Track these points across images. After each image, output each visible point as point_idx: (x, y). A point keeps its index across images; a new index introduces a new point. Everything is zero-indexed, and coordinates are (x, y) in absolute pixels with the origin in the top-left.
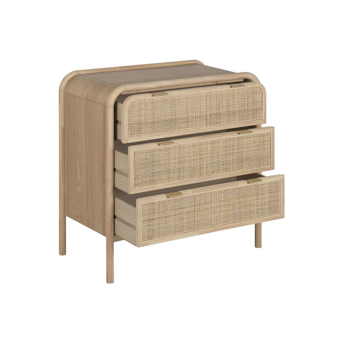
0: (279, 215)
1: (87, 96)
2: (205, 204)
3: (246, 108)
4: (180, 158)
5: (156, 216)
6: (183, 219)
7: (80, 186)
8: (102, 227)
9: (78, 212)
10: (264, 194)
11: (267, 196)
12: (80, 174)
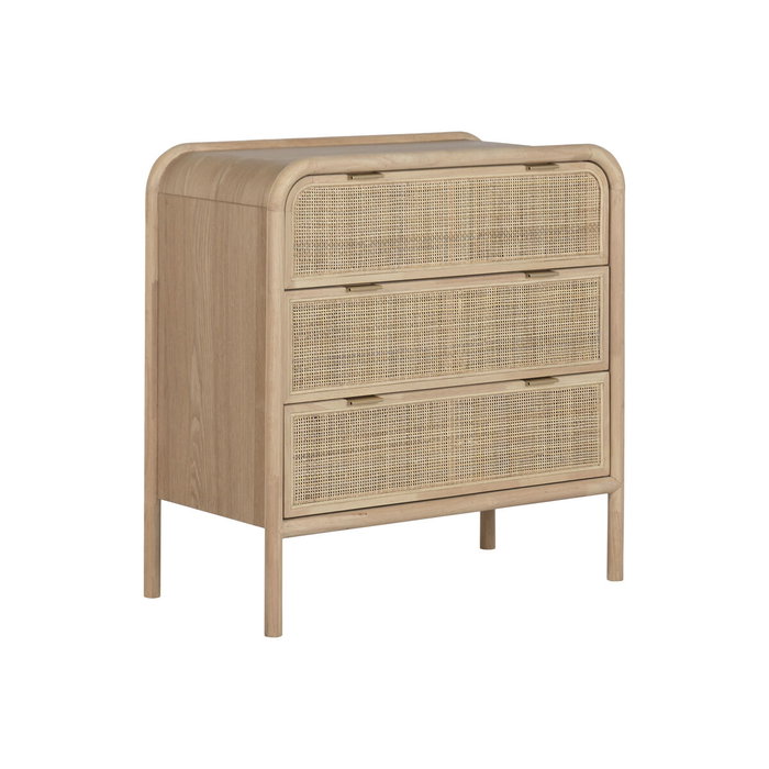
0: (597, 467)
1: (217, 192)
2: (432, 427)
3: (562, 222)
4: (395, 326)
6: (382, 458)
7: (199, 419)
8: (255, 505)
9: (193, 483)
10: (563, 414)
11: (570, 419)
12: (199, 387)
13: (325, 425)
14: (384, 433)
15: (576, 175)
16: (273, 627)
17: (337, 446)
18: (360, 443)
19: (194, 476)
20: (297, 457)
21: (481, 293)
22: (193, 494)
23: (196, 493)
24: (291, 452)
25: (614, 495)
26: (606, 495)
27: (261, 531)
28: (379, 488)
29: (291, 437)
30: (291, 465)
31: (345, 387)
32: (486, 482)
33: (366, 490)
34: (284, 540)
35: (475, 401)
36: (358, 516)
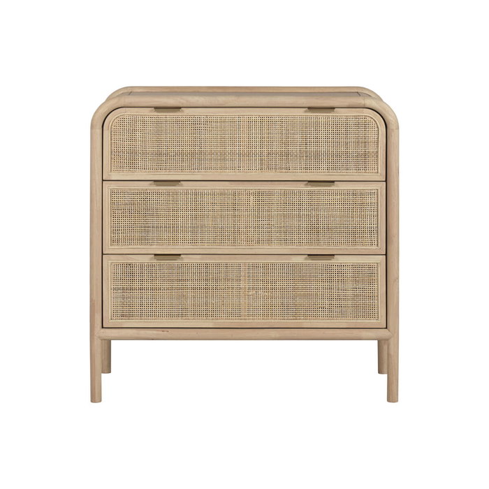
4: (196, 210)
5: (136, 285)
6: (184, 296)
13: (137, 270)
15: (356, 117)
17: (147, 285)
20: (114, 289)
21: (270, 194)
24: (109, 285)
28: (182, 316)
30: (108, 293)
31: (155, 247)
33: (171, 316)
35: (265, 266)
36: (161, 332)
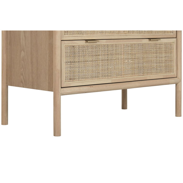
0: (172, 74)
2: (116, 54)
6: (98, 65)
7: (24, 51)
8: (49, 83)
9: (22, 77)
10: (161, 53)
11: (164, 55)
12: (24, 39)
13: (77, 50)
14: (99, 55)
16: (57, 132)
17: (82, 59)
18: (90, 59)
19: (22, 75)
20: (66, 62)
22: (22, 82)
23: (23, 81)
24: (64, 60)
25: (178, 85)
26: (175, 85)
27: (51, 93)
28: (97, 77)
29: (64, 54)
30: (64, 65)
31: (84, 35)
32: (135, 77)
33: (92, 77)
34: (62, 96)
35: (131, 45)
36: (90, 88)
